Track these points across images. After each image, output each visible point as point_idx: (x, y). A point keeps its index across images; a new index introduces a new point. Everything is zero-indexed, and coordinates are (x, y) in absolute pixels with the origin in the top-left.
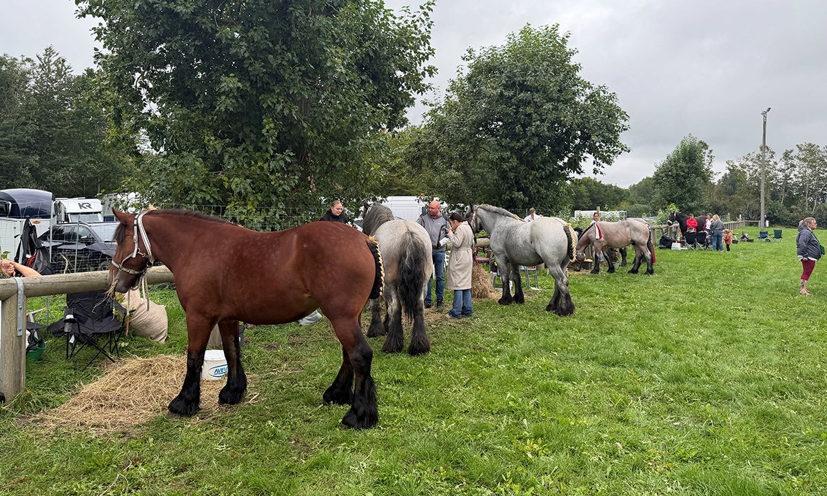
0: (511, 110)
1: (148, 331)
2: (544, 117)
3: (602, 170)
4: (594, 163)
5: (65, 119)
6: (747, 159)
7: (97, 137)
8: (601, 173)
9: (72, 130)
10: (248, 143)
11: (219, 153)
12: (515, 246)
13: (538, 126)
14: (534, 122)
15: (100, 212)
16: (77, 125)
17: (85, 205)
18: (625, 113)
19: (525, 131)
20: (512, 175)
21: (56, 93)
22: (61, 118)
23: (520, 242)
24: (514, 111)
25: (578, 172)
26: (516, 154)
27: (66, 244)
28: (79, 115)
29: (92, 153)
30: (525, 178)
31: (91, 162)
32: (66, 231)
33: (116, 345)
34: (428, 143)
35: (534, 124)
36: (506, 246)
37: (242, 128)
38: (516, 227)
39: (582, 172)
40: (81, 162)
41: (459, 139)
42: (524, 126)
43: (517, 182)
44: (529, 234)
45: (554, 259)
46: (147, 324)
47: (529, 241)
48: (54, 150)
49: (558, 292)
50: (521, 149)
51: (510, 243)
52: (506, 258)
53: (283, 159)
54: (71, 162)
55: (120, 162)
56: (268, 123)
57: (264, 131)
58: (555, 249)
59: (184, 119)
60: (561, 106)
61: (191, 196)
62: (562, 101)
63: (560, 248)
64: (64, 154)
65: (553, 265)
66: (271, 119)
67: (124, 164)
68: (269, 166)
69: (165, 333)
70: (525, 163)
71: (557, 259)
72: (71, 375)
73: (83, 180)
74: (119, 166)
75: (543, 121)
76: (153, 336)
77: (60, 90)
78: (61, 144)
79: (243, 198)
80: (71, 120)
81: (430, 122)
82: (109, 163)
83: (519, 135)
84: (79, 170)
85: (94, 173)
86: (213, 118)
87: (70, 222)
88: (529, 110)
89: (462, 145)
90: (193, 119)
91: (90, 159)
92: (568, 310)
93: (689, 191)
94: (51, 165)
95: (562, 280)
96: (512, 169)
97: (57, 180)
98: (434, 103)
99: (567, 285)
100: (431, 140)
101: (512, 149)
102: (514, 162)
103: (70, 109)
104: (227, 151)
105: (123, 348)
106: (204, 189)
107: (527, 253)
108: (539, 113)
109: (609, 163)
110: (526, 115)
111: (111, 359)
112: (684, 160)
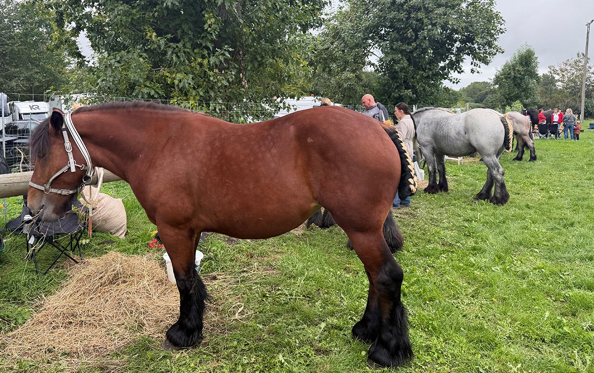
0: (403, 15)
1: (107, 226)
2: (434, 22)
3: (478, 69)
4: (472, 64)
5: (14, 39)
6: (566, 64)
7: (41, 52)
8: (478, 72)
9: (20, 47)
10: (187, 40)
11: (162, 48)
12: (446, 137)
13: (429, 30)
14: (426, 26)
15: (47, 113)
16: (24, 43)
17: (34, 107)
18: (501, 18)
19: (417, 35)
20: (402, 75)
21: (6, 18)
22: (11, 38)
23: (453, 133)
24: (406, 16)
25: (459, 72)
26: (405, 56)
27: (19, 138)
28: (26, 35)
29: (37, 66)
30: (413, 78)
31: (37, 73)
32: (20, 127)
33: (77, 243)
34: (323, 49)
35: (426, 28)
36: (435, 137)
37: (180, 25)
38: (447, 118)
39: (462, 71)
40: (29, 73)
41: (354, 44)
42: (416, 31)
43: (405, 82)
44: (463, 125)
45: (491, 150)
46: (105, 220)
47: (463, 132)
48: (7, 64)
49: (491, 180)
50: (411, 52)
51: (440, 133)
52: (433, 148)
53: (223, 54)
54: (21, 73)
55: (60, 72)
56: (210, 18)
57: (206, 26)
58: (492, 140)
59: (125, 15)
60: (449, 11)
61: (137, 91)
62: (450, 7)
63: (497, 139)
64: (16, 67)
65: (489, 155)
66: (211, 14)
67: (63, 74)
68: (209, 62)
69: (125, 228)
70: (413, 64)
71: (494, 149)
72: (33, 279)
73: (31, 87)
74: (59, 76)
75: (434, 25)
76: (113, 231)
77: (9, 14)
78: (13, 58)
79: (184, 93)
80: (19, 39)
81: (324, 30)
82: (51, 74)
83: (409, 39)
84: (28, 79)
85: (40, 82)
86: (153, 15)
87: (23, 119)
88: (420, 15)
89: (357, 50)
90: (135, 15)
91: (36, 70)
92: (502, 199)
93: (524, 90)
94: (6, 76)
95: (498, 170)
96: (402, 69)
97: (11, 88)
98: (328, 13)
99: (503, 175)
100: (326, 46)
101: (402, 52)
102: (405, 63)
103: (18, 31)
104: (169, 47)
105: (84, 245)
106: (148, 85)
107: (459, 143)
108: (429, 17)
109: (487, 63)
110: (417, 20)
111: (74, 260)
112: (521, 64)
